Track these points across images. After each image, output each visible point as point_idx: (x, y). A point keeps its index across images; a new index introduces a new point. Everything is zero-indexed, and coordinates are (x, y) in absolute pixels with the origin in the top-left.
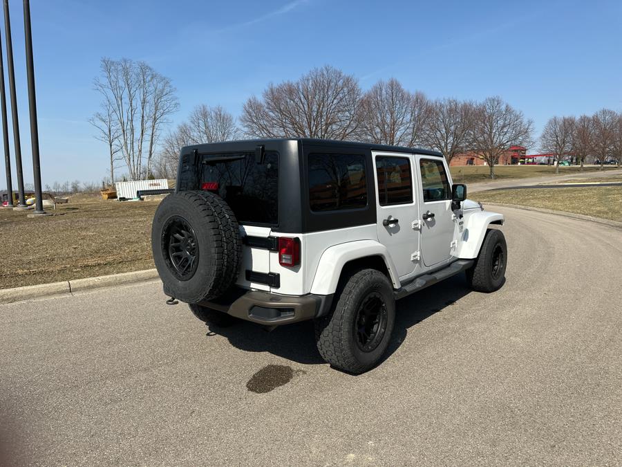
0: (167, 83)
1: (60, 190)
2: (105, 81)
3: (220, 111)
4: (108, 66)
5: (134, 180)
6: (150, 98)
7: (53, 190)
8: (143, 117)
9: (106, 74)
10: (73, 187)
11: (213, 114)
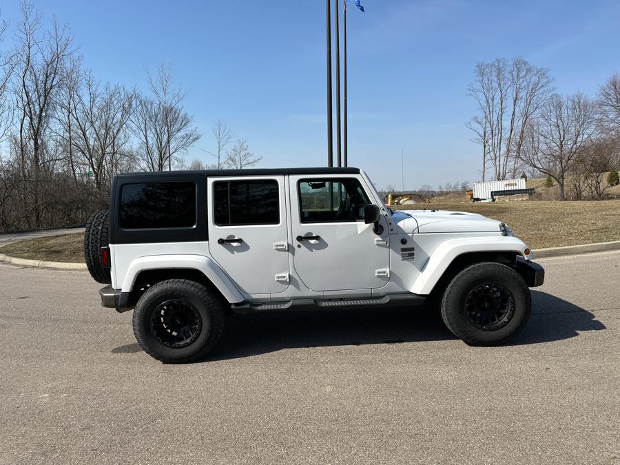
0: (544, 74)
1: (451, 190)
2: (477, 85)
3: (579, 98)
4: (481, 69)
5: (499, 179)
6: (523, 94)
7: (445, 190)
8: (514, 114)
9: (479, 78)
10: (463, 187)
11: (570, 103)
